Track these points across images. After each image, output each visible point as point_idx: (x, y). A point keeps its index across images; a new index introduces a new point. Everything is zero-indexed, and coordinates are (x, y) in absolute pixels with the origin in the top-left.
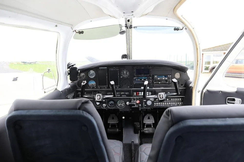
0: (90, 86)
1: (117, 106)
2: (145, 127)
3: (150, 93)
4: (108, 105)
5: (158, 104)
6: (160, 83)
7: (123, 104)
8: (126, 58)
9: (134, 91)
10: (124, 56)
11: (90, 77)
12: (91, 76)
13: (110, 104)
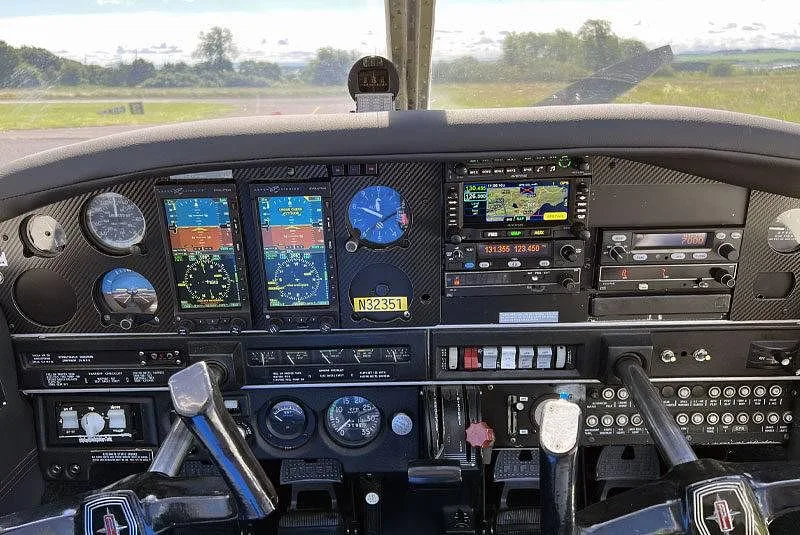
0: (116, 307)
1: (327, 441)
2: (503, 500)
3: (561, 353)
4: (265, 433)
5: (615, 425)
6: (644, 287)
7: (369, 423)
8: (384, 90)
9: (443, 341)
10: (370, 77)
11: (108, 242)
12: (111, 236)
13: (275, 423)
